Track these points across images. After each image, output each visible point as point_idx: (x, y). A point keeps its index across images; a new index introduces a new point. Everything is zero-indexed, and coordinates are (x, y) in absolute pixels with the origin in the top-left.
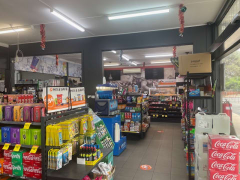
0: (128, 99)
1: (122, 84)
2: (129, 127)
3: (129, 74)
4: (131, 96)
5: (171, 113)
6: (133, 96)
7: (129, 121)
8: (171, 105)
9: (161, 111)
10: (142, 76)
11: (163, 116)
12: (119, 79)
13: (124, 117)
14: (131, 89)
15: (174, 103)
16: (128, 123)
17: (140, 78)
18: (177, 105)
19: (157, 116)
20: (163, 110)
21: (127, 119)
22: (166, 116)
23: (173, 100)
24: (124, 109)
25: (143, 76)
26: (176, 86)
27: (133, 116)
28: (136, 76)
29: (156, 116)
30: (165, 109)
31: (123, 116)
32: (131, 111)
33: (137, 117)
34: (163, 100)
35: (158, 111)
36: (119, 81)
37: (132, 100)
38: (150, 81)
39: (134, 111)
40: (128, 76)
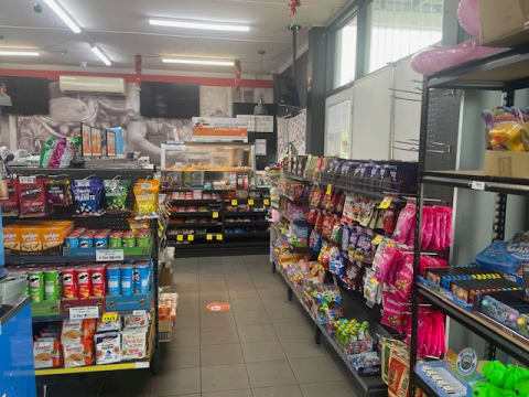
0: (83, 191)
1: (57, 129)
2: (91, 344)
3: (83, 95)
4: (100, 176)
5: (233, 227)
6: (110, 175)
7: (93, 312)
8: (234, 202)
9: (203, 222)
10: (128, 107)
11: (209, 237)
12: (45, 111)
13: (62, 293)
14: (97, 142)
15: (241, 194)
16: (86, 322)
17: (123, 113)
18: (251, 202)
19: (191, 238)
20: (209, 217)
21: (80, 303)
22: (219, 237)
23: (238, 186)
24: (57, 250)
25: (134, 104)
26: (246, 140)
27: (113, 284)
28: (108, 104)
29: (185, 238)
30: (216, 215)
31: (51, 289)
32: (100, 255)
33: (136, 285)
34: (207, 186)
35: (192, 221)
36: (44, 119)
37: (103, 200)
38: (156, 125)
39: (120, 255)
40: (79, 103)
